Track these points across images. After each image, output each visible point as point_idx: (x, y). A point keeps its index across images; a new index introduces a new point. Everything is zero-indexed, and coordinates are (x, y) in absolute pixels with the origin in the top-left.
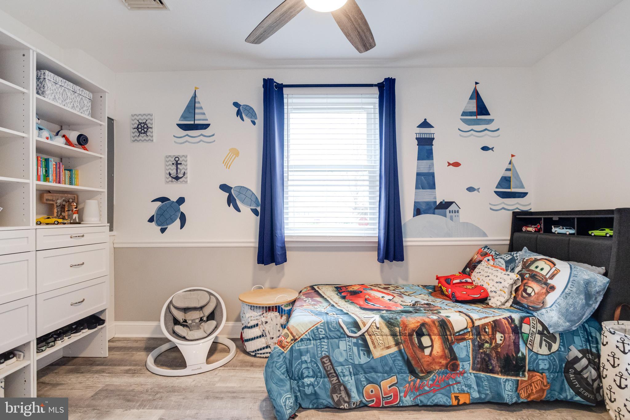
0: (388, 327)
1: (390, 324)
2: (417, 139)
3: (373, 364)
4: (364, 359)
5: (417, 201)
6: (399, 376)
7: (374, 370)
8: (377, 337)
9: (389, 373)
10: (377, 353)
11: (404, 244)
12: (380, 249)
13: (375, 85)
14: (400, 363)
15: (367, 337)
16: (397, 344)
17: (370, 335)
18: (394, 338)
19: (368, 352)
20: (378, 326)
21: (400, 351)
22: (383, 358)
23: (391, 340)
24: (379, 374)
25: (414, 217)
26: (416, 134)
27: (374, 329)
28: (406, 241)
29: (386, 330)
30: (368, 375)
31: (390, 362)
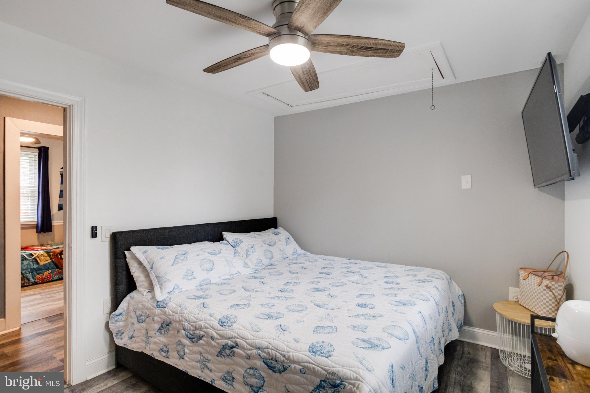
0: (47, 254)
1: (48, 253)
2: (60, 174)
3: (40, 267)
4: (36, 266)
5: (60, 203)
6: (52, 270)
7: (41, 269)
8: (42, 258)
9: (48, 269)
10: (42, 263)
11: (52, 224)
12: (38, 227)
13: (36, 148)
14: (53, 265)
15: (37, 258)
16: (51, 259)
17: (38, 257)
18: (49, 257)
19: (38, 263)
20: (42, 253)
21: (52, 261)
22: (45, 265)
23: (48, 258)
24: (43, 271)
25: (58, 211)
26: (60, 172)
27: (40, 255)
28: (53, 223)
29: (46, 255)
30: (38, 272)
31: (48, 265)
